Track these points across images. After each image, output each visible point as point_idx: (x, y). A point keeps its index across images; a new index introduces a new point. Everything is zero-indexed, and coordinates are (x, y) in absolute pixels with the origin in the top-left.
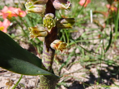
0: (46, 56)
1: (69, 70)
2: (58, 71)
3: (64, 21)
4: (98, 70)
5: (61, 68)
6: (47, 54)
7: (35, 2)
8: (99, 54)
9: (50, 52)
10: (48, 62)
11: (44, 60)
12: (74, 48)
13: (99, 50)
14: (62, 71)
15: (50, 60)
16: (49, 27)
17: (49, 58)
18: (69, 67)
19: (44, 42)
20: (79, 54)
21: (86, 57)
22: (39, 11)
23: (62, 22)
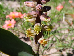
0: (35, 46)
1: (49, 52)
2: (42, 52)
3: (46, 27)
4: (67, 53)
5: (44, 50)
6: (36, 46)
7: (30, 17)
8: (68, 42)
9: (38, 44)
10: (36, 50)
11: (34, 49)
12: (52, 37)
13: (68, 39)
14: (44, 53)
15: (37, 49)
16: (37, 32)
17: (37, 48)
18: (48, 50)
19: (34, 38)
20: (55, 41)
21: (60, 43)
22: (32, 21)
23: (45, 27)
